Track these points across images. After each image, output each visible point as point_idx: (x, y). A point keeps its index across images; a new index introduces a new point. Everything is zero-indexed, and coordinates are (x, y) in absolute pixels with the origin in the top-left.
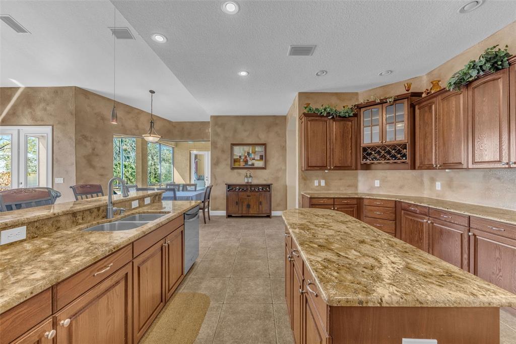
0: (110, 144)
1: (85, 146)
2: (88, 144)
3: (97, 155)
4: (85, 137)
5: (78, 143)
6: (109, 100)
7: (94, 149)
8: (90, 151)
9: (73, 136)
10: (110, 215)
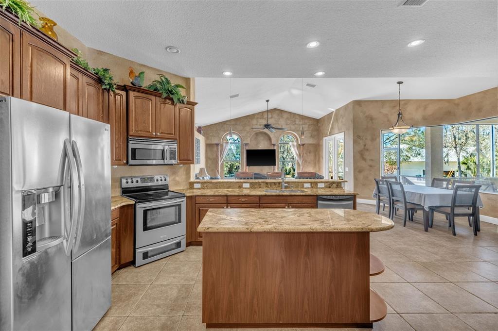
0: (377, 139)
1: (359, 143)
2: (361, 142)
3: (367, 150)
4: (359, 137)
5: (355, 142)
6: (377, 101)
7: (365, 146)
8: (363, 147)
9: (352, 137)
10: (283, 187)
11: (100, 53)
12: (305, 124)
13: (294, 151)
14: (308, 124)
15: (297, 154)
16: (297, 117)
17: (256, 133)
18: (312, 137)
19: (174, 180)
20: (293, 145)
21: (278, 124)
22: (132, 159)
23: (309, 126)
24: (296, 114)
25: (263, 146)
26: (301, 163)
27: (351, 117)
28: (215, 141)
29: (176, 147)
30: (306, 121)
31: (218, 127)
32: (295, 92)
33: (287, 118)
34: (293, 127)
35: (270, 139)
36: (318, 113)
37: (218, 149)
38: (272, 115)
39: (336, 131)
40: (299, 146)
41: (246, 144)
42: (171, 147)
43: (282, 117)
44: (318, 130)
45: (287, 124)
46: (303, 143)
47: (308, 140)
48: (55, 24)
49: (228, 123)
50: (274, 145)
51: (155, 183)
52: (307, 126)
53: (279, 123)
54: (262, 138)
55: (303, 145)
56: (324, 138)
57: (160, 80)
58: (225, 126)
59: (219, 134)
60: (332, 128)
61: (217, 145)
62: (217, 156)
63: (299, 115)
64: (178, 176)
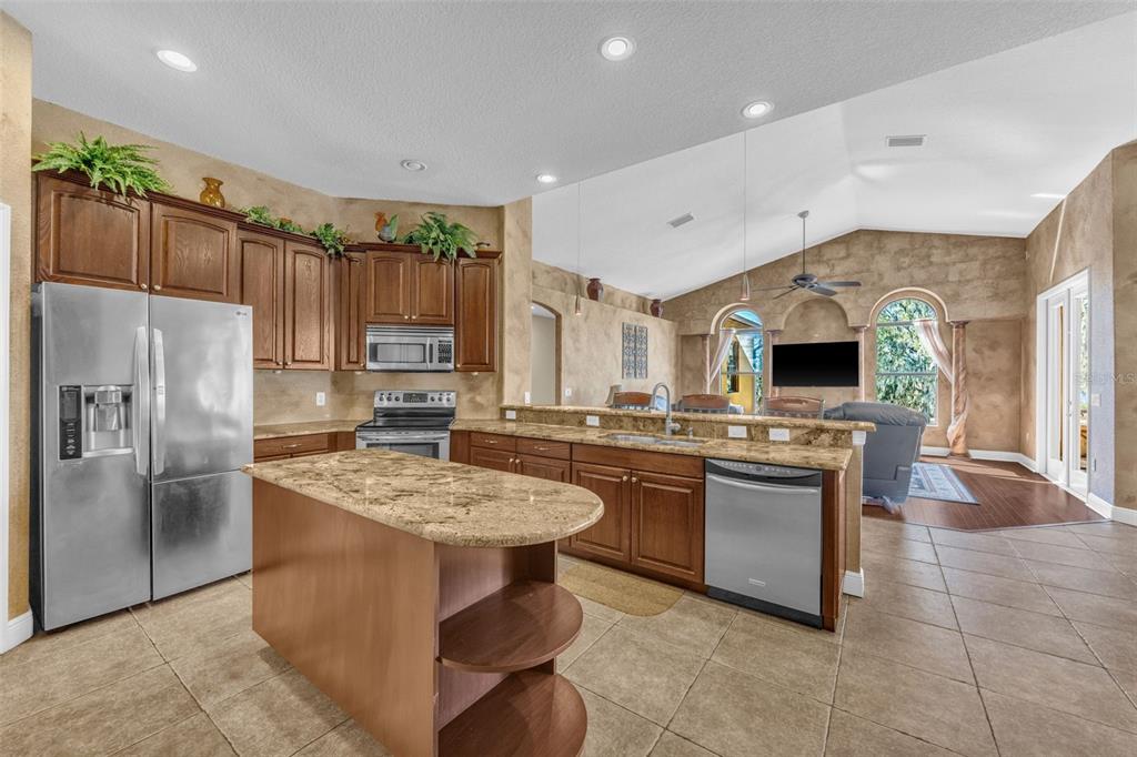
9: (1111, 285)
10: (668, 431)
11: (350, 201)
12: (967, 259)
13: (928, 346)
14: (981, 258)
15: (939, 354)
16: (937, 242)
17: (804, 303)
18: (997, 296)
19: (472, 401)
20: (927, 328)
21: (868, 270)
22: (370, 360)
23: (984, 263)
24: (930, 234)
25: (824, 332)
26: (952, 379)
27: (1109, 209)
28: (698, 330)
29: (452, 340)
30: (973, 251)
31: (704, 297)
32: (871, 171)
33: (901, 252)
34: (920, 275)
35: (844, 315)
36: (1014, 217)
37: (704, 346)
38: (848, 249)
39: (1069, 268)
40: (945, 330)
41: (774, 332)
42: (441, 339)
43: (881, 250)
44: (1025, 273)
45: (899, 269)
46: (964, 319)
47: (979, 308)
48: (221, 183)
49: (726, 285)
50: (856, 330)
51: (429, 404)
52: (976, 265)
53: (873, 267)
54: (822, 313)
55: (963, 325)
56: (1041, 299)
57: (424, 224)
58: (721, 293)
59: (706, 311)
60: (1060, 260)
61: (704, 336)
62: (704, 364)
63: (946, 237)
64: (480, 394)
